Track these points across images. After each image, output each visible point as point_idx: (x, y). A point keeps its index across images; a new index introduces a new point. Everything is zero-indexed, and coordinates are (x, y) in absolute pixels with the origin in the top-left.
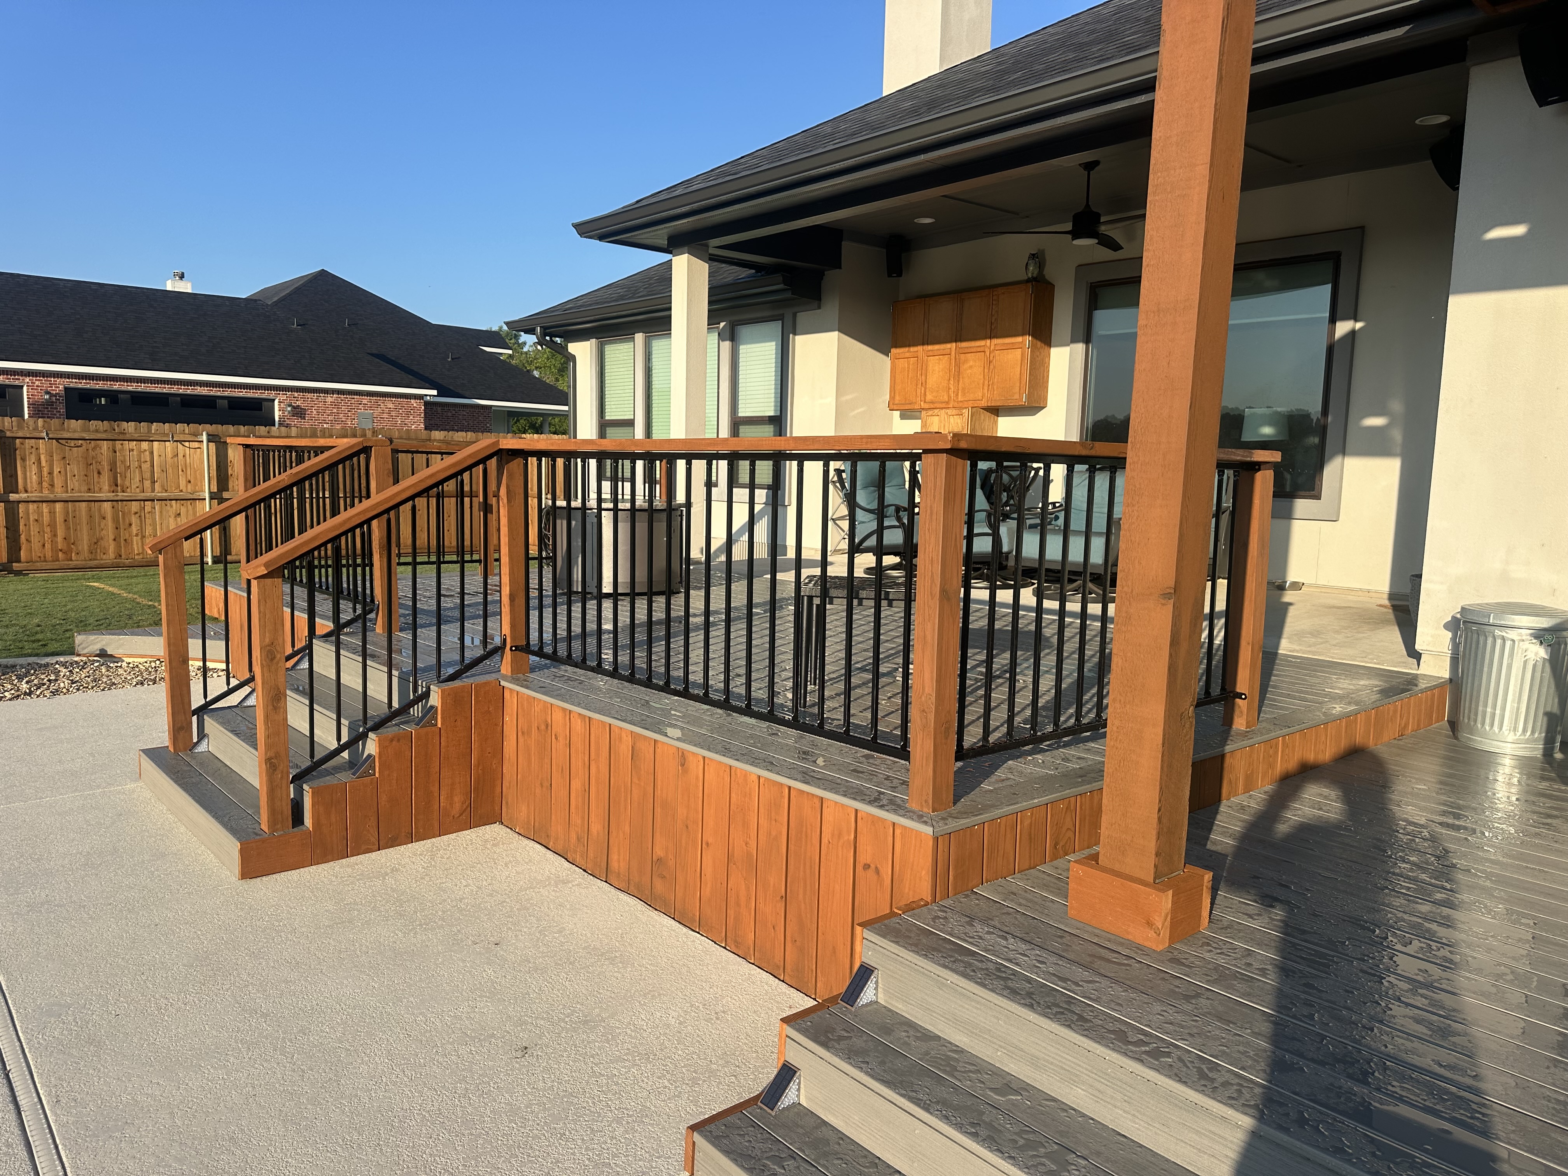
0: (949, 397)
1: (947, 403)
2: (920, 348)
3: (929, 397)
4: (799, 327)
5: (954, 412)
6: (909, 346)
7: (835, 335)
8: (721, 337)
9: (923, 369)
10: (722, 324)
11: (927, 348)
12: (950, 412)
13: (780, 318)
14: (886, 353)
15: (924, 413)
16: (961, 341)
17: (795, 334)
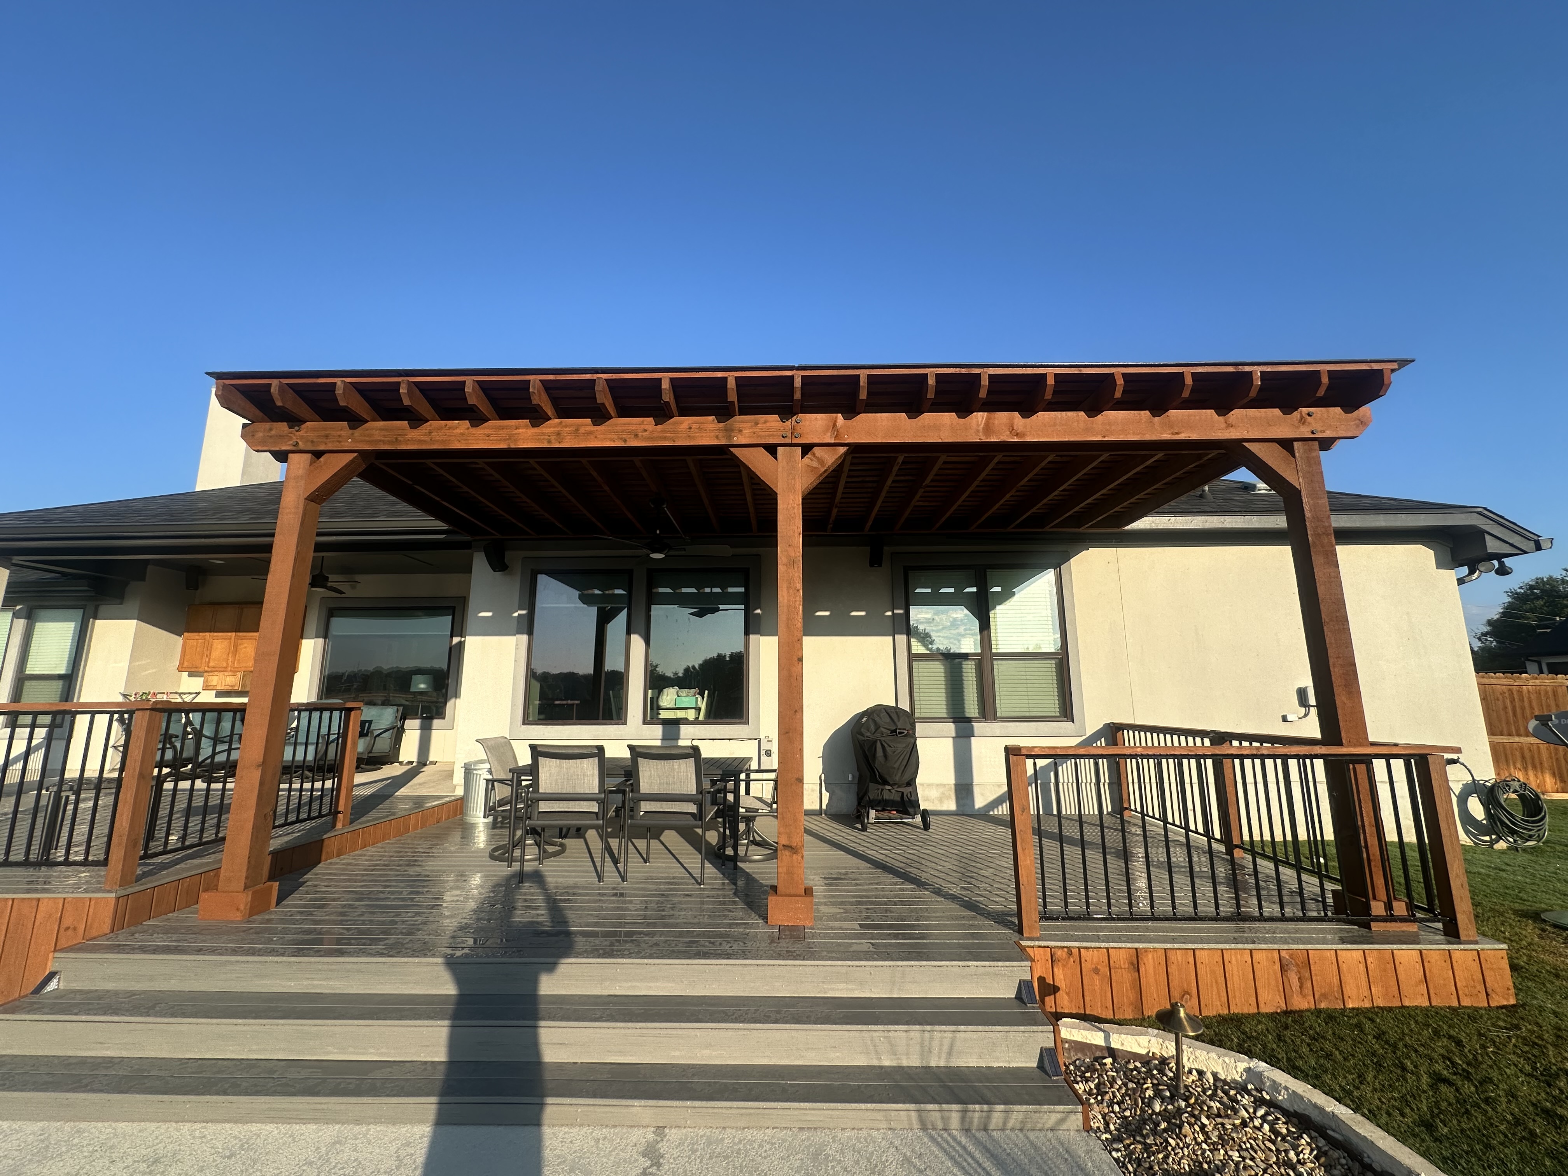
0: (228, 664)
1: (226, 668)
2: (207, 634)
3: (211, 664)
4: (100, 614)
5: (230, 673)
6: (199, 632)
7: (134, 623)
8: (16, 615)
9: (210, 648)
10: (18, 607)
11: (212, 634)
12: (226, 674)
13: (83, 607)
14: (180, 634)
15: (206, 674)
16: (239, 631)
17: (96, 618)
